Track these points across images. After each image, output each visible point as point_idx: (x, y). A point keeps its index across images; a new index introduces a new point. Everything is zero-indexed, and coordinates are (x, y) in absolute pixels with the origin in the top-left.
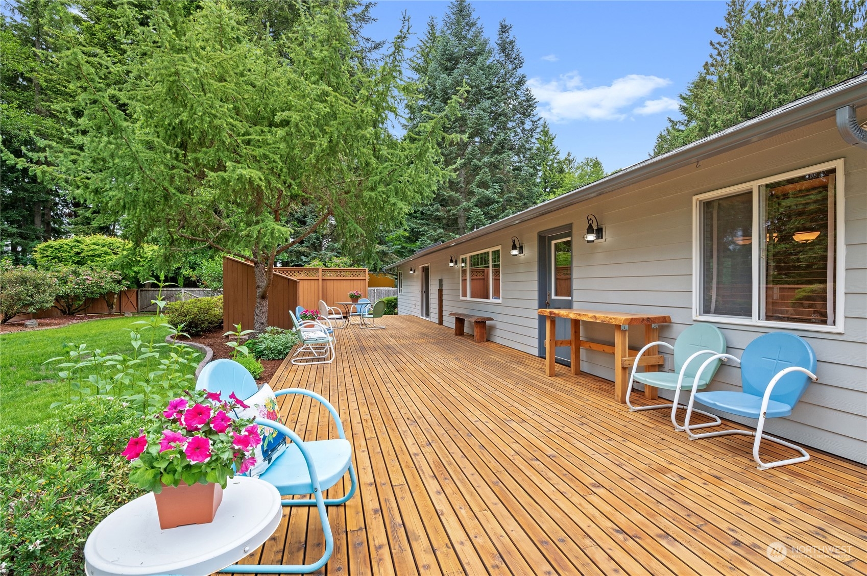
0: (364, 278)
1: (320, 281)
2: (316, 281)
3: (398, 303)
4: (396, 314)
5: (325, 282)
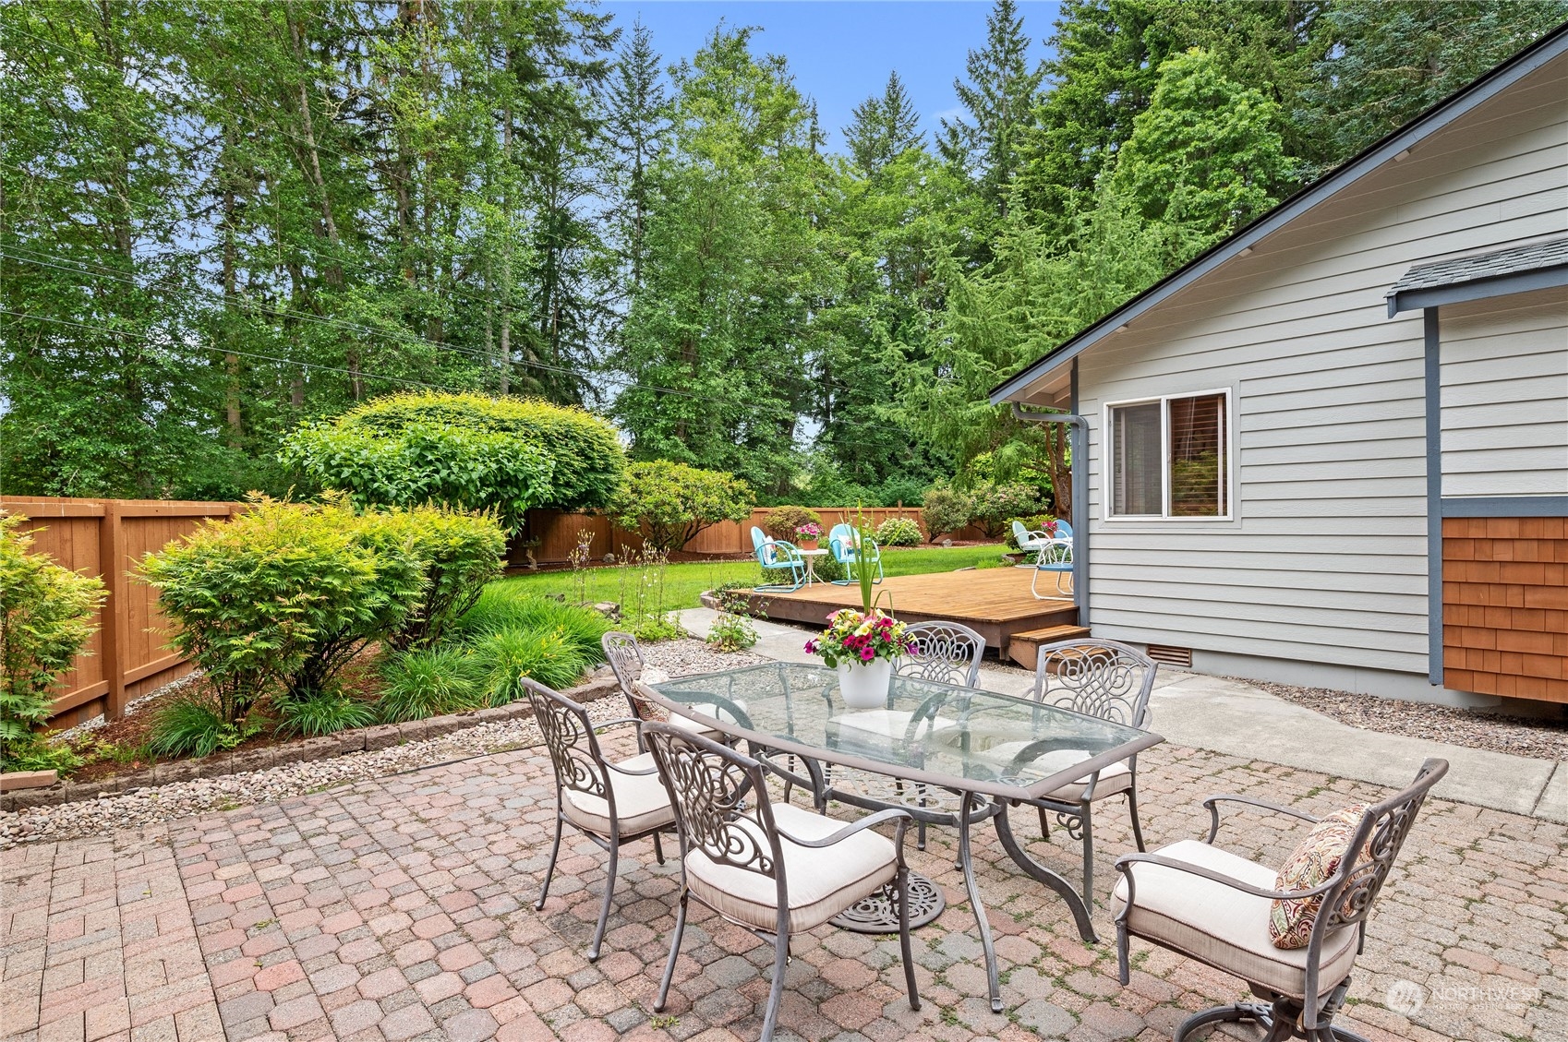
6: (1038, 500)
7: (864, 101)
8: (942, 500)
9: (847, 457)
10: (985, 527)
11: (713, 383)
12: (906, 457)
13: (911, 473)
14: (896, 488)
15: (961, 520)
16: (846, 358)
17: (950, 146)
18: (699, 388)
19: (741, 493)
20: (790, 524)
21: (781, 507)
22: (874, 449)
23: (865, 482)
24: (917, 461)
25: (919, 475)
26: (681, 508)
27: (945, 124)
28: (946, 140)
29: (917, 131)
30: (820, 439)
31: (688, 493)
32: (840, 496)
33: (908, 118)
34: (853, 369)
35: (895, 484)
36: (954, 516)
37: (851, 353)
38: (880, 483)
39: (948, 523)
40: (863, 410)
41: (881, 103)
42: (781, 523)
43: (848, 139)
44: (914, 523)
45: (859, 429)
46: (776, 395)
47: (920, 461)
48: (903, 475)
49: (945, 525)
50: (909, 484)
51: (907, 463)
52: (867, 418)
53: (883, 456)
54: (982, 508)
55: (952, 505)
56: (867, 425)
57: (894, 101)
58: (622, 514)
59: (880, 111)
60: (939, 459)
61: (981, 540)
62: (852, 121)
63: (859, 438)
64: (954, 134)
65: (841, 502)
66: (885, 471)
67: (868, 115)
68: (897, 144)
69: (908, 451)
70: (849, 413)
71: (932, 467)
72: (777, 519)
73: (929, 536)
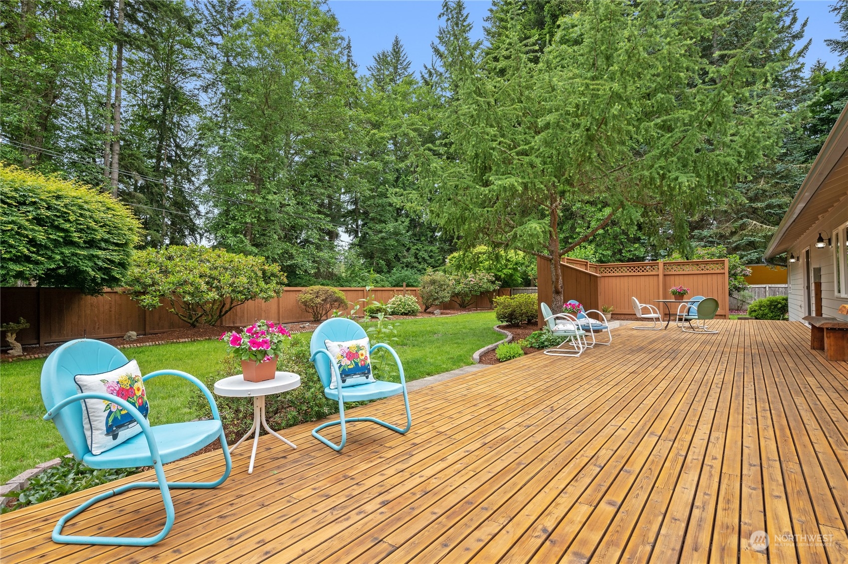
0: (722, 271)
1: (661, 277)
2: (656, 278)
3: (789, 305)
4: (787, 320)
5: (668, 278)
6: (493, 283)
7: (380, 52)
8: (433, 282)
9: (369, 256)
10: (459, 300)
11: (270, 197)
12: (404, 257)
13: (407, 266)
14: (398, 275)
15: (446, 296)
16: (368, 193)
17: (428, 79)
18: (260, 200)
19: (273, 275)
20: (319, 300)
21: (311, 288)
22: (385, 252)
23: (379, 271)
24: (411, 259)
25: (412, 267)
26: (204, 287)
27: (426, 68)
28: (426, 76)
29: (410, 71)
30: (352, 245)
31: (215, 273)
32: (363, 280)
33: (405, 63)
34: (372, 200)
35: (398, 273)
36: (441, 294)
37: (372, 190)
38: (389, 272)
39: (437, 298)
40: (378, 227)
41: (390, 54)
42: (311, 300)
43: (370, 73)
44: (414, 299)
45: (376, 238)
46: (319, 212)
47: (413, 259)
48: (403, 268)
49: (435, 300)
50: (407, 272)
51: (405, 260)
52: (381, 232)
53: (391, 255)
54: (459, 288)
55: (441, 286)
56: (380, 235)
57: (397, 53)
58: (144, 293)
59: (389, 59)
60: (423, 258)
61: (457, 310)
62: (373, 63)
63: (376, 243)
64: (431, 74)
65: (364, 284)
66: (393, 264)
67: (382, 60)
68: (398, 77)
69: (405, 253)
70: (370, 228)
71: (420, 263)
72: (309, 296)
73: (424, 307)
